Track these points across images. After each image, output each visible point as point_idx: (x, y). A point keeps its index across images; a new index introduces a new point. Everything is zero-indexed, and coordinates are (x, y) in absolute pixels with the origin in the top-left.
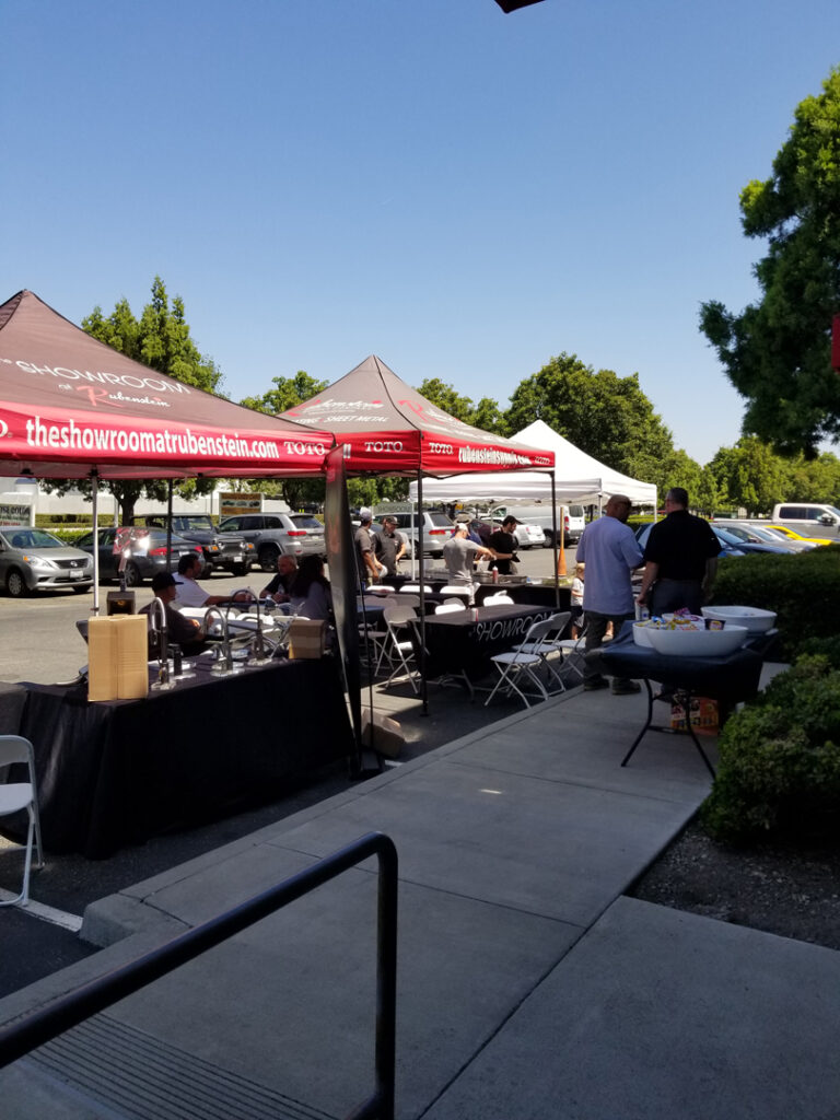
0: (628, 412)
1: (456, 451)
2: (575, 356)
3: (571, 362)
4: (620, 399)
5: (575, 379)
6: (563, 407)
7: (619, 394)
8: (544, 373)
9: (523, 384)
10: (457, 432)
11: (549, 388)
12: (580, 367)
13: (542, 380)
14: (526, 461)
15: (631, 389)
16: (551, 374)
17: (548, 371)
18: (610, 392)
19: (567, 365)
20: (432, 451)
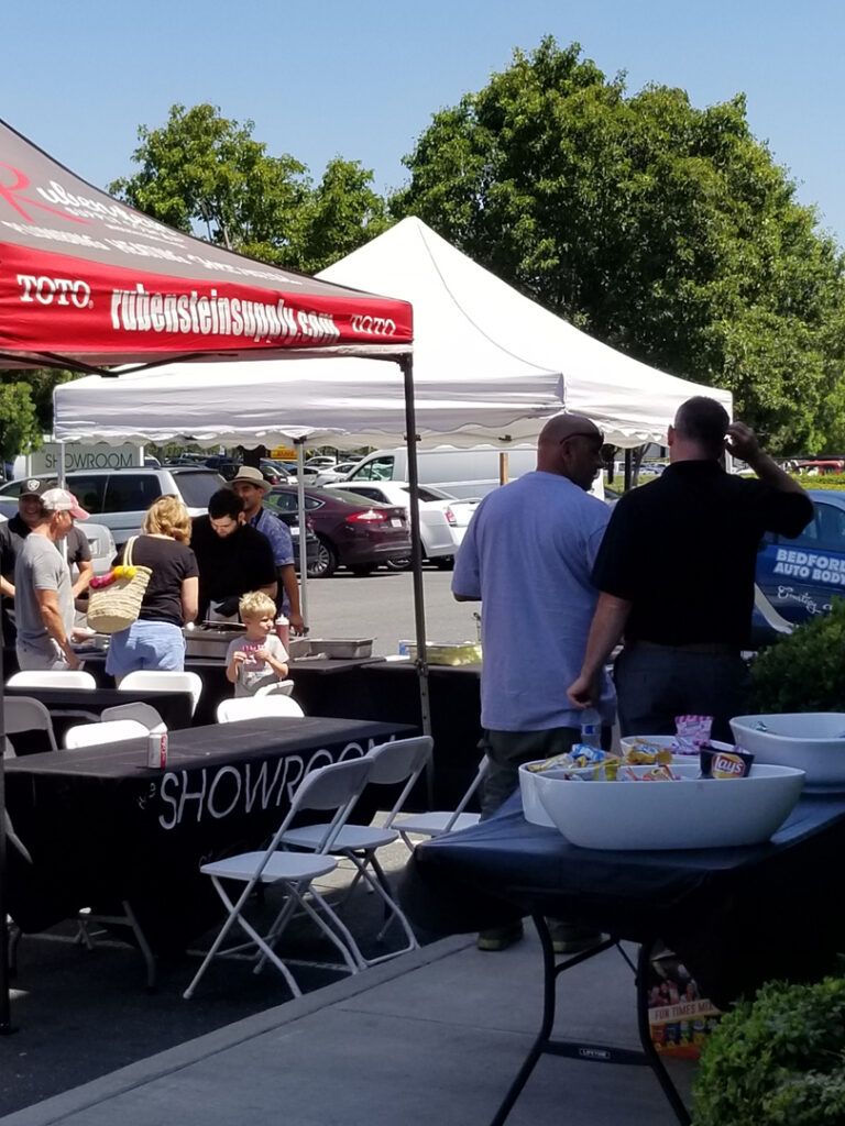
0: (717, 200)
1: (102, 299)
2: (576, 49)
3: (567, 62)
4: (698, 165)
5: (578, 109)
6: (546, 185)
7: (694, 152)
8: (493, 96)
9: (439, 122)
10: (121, 245)
11: (508, 133)
12: (590, 78)
13: (491, 113)
14: (324, 326)
15: (727, 137)
16: (514, 95)
17: (506, 88)
18: (672, 145)
19: (556, 71)
20: (26, 298)
